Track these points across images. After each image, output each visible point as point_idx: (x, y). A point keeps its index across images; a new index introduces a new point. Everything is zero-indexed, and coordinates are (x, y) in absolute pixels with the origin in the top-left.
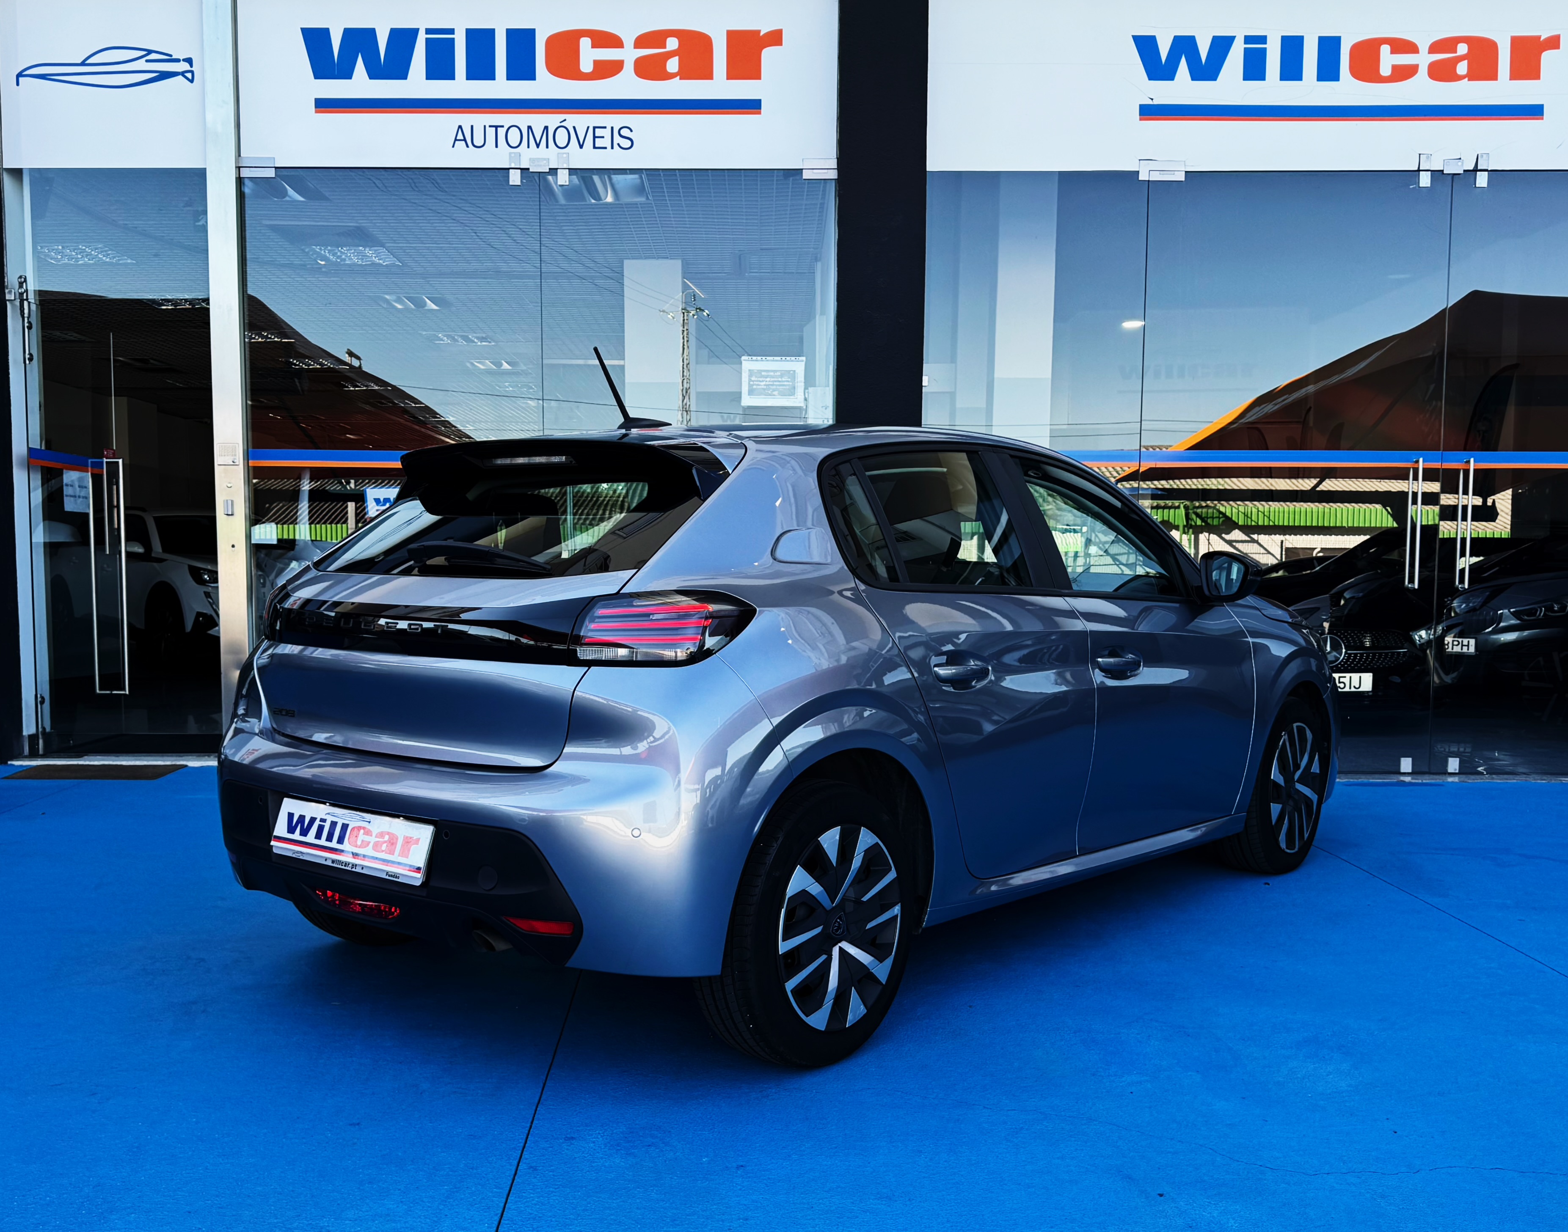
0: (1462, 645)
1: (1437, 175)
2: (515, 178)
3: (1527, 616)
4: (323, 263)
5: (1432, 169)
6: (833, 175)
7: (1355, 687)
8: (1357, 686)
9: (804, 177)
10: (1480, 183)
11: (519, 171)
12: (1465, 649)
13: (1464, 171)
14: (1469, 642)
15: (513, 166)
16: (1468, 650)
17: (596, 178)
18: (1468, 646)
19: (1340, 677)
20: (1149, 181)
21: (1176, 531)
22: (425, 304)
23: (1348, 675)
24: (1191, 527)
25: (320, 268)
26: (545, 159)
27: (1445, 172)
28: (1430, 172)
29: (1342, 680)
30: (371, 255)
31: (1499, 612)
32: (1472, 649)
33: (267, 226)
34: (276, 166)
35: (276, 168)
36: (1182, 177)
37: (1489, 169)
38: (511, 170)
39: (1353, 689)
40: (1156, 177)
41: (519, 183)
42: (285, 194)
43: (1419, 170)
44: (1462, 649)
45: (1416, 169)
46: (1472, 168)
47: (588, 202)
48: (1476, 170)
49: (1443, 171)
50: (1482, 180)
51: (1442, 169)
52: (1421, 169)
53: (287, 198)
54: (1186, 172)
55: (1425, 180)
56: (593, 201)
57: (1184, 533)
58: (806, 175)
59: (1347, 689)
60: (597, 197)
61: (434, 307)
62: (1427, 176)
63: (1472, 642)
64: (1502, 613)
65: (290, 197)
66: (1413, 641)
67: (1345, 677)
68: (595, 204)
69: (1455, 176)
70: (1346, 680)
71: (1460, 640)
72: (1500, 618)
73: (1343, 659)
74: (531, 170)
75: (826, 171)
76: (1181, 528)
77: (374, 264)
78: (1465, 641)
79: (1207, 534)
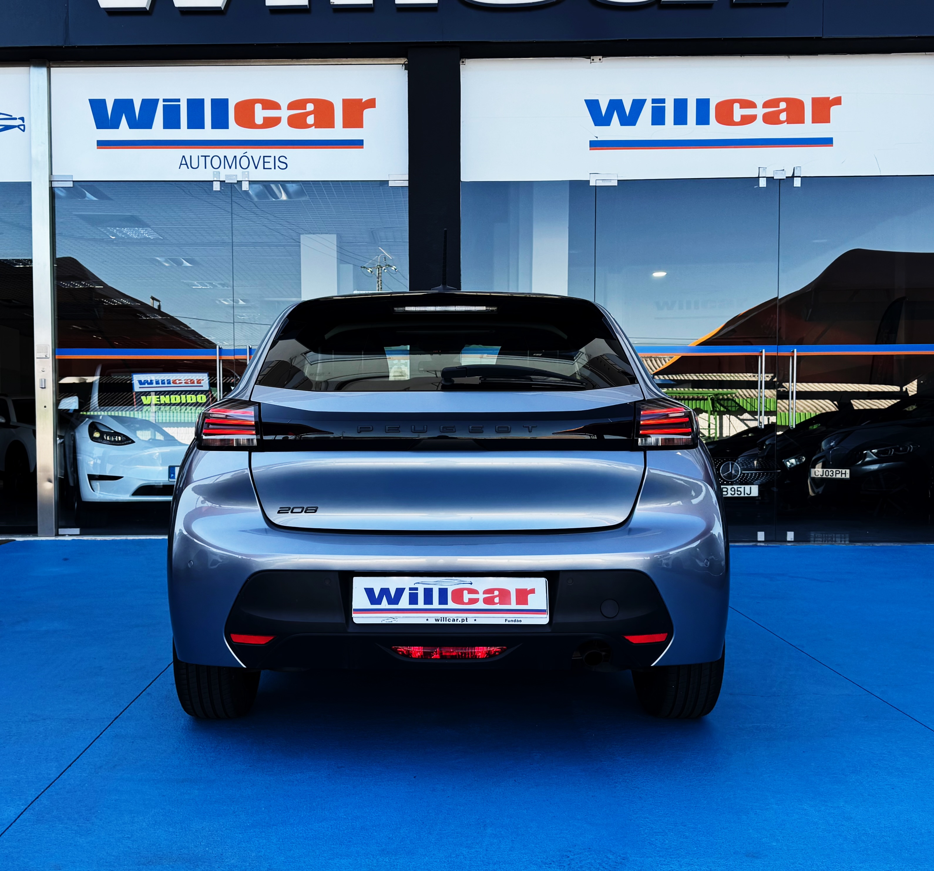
0: (842, 474)
1: (770, 180)
2: (217, 187)
3: (883, 455)
4: (114, 238)
5: (767, 176)
6: (406, 184)
7: (747, 494)
8: (749, 493)
9: (390, 185)
10: (796, 185)
11: (219, 182)
12: (843, 476)
13: (786, 177)
14: (845, 471)
15: (215, 179)
16: (845, 476)
17: (273, 186)
18: (845, 474)
19: (738, 488)
20: (596, 186)
21: (706, 414)
22: (182, 263)
23: (743, 486)
24: (716, 411)
25: (113, 241)
26: (234, 175)
27: (775, 178)
28: (765, 178)
29: (739, 489)
30: (144, 233)
31: (865, 452)
32: (848, 476)
33: (75, 215)
34: (74, 180)
35: (73, 181)
36: (615, 184)
37: (801, 176)
38: (214, 182)
39: (746, 495)
40: (600, 184)
41: (219, 190)
42: (85, 196)
43: (759, 177)
44: (841, 476)
45: (757, 176)
46: (791, 175)
47: (271, 200)
48: (793, 177)
49: (773, 177)
50: (797, 183)
51: (773, 176)
52: (760, 176)
53: (86, 199)
54: (618, 180)
55: (763, 183)
56: (274, 199)
57: (711, 414)
58: (391, 184)
59: (742, 495)
60: (276, 197)
61: (188, 265)
62: (764, 181)
63: (848, 471)
64: (866, 453)
65: (88, 198)
66: (785, 466)
67: (741, 488)
68: (275, 201)
69: (781, 181)
70: (742, 490)
71: (840, 470)
72: (865, 456)
73: (740, 476)
74: (226, 182)
75: (403, 181)
76: (709, 412)
77: (145, 238)
78: (844, 471)
79: (728, 416)
